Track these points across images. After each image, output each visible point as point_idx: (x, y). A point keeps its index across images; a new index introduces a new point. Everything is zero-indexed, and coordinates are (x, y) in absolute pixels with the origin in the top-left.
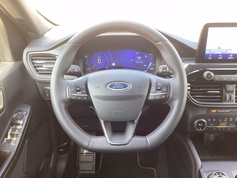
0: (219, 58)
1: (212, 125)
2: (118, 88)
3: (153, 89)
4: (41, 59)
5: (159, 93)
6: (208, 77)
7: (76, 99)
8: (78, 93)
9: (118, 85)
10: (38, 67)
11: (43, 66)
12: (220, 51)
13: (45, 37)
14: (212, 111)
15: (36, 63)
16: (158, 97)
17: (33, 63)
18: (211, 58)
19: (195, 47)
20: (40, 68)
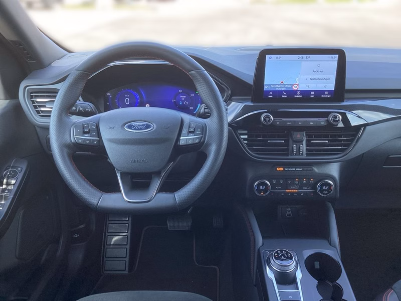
0: (283, 96)
1: (279, 189)
2: (138, 129)
3: (185, 131)
4: (44, 96)
5: (192, 137)
6: (265, 120)
7: (82, 143)
8: (86, 135)
9: (139, 125)
10: (40, 106)
11: (47, 106)
12: (283, 86)
13: (53, 67)
14: (278, 169)
15: (37, 102)
16: (190, 142)
17: (33, 102)
18: (271, 96)
19: (251, 81)
20: (42, 109)
